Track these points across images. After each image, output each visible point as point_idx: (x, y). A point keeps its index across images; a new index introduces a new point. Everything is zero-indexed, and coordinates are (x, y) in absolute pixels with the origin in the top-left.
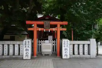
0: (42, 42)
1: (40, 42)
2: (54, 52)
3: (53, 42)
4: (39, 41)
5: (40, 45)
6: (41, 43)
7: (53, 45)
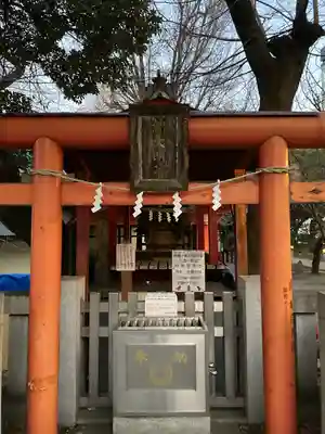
0: (117, 304)
1: (104, 307)
2: (221, 401)
3: (218, 306)
4: (95, 296)
5: (104, 332)
6: (113, 320)
7: (219, 331)
